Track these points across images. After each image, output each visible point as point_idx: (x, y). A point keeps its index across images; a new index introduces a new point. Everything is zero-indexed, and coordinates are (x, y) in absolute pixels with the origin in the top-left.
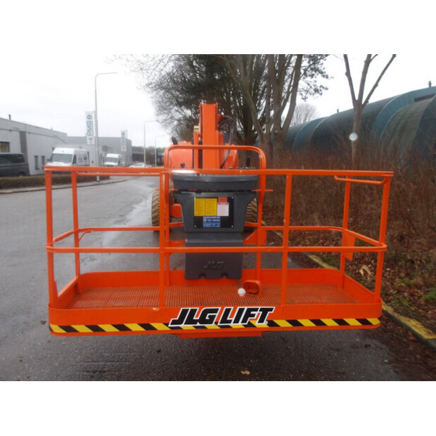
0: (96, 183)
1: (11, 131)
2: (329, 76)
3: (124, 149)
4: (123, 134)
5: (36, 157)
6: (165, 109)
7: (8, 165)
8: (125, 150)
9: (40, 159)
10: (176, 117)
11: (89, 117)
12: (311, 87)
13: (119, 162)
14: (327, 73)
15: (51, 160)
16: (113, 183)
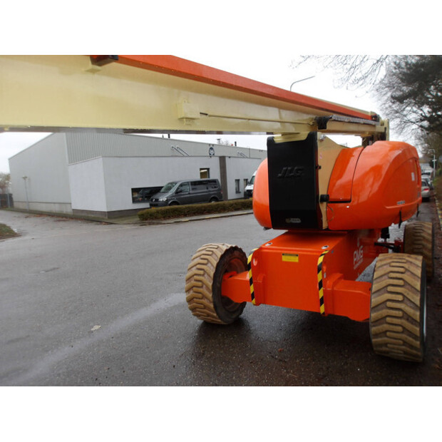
1: (211, 157)
5: (238, 181)
9: (242, 183)
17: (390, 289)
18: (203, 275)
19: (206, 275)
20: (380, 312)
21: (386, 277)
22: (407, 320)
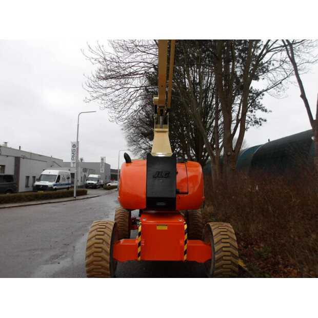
0: (72, 198)
1: (7, 156)
2: (268, 110)
3: (102, 170)
4: (102, 159)
5: (28, 177)
6: (134, 141)
7: (4, 184)
8: (103, 172)
9: (31, 179)
10: (143, 147)
11: (74, 146)
12: (251, 119)
13: (98, 181)
14: (265, 108)
15: (39, 180)
16: (88, 198)
17: (223, 240)
18: (102, 243)
19: (104, 243)
20: (220, 254)
21: (219, 234)
22: (233, 257)
